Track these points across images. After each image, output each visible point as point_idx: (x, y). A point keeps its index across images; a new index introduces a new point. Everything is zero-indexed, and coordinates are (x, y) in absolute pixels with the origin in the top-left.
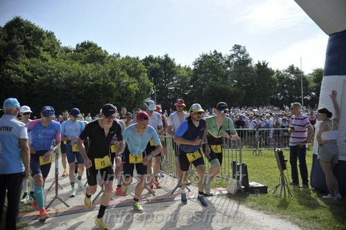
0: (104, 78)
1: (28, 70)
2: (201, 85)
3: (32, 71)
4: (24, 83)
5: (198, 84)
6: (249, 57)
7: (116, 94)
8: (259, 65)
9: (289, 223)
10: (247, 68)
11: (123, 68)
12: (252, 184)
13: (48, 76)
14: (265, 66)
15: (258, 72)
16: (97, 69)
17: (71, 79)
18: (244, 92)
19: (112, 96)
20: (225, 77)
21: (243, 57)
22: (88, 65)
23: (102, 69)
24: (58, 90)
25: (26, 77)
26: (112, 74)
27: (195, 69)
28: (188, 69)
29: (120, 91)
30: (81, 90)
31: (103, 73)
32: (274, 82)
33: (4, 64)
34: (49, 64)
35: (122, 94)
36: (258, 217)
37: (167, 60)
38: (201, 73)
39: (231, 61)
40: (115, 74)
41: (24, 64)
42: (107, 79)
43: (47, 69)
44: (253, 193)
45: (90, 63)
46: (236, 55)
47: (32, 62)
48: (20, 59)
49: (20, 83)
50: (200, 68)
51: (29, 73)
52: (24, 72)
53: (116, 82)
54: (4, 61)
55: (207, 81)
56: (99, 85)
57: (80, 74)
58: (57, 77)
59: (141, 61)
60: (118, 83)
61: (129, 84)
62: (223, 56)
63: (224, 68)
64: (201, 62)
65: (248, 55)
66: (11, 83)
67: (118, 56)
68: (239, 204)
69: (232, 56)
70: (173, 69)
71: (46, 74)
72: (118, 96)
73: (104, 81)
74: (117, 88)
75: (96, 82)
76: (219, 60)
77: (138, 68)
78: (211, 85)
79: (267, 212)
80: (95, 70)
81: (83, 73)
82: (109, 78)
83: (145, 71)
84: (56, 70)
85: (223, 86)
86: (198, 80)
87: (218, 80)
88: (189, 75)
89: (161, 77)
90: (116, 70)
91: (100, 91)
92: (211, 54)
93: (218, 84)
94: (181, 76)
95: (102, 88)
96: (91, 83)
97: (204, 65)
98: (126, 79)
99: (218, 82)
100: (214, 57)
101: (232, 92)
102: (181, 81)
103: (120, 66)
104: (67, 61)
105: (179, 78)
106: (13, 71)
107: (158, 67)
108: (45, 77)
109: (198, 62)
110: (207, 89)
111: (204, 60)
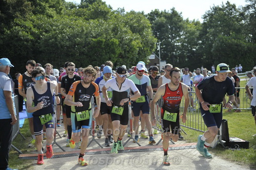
0: (106, 34)
1: (35, 26)
2: (211, 40)
3: (38, 28)
4: (32, 41)
5: (207, 39)
7: (119, 51)
11: (126, 23)
12: (232, 139)
13: (53, 32)
16: (101, 25)
17: (75, 36)
19: (114, 53)
20: (238, 31)
22: (92, 21)
23: (105, 25)
24: (62, 46)
25: (32, 34)
26: (115, 30)
27: (204, 23)
28: (197, 23)
29: (122, 48)
30: (84, 47)
31: (106, 29)
33: (13, 21)
34: (54, 21)
35: (125, 50)
37: (174, 13)
38: (211, 27)
39: (246, 14)
40: (118, 31)
41: (31, 20)
42: (110, 35)
44: (233, 147)
45: (94, 19)
46: (253, 6)
47: (38, 19)
48: (27, 16)
49: (27, 40)
50: (211, 21)
51: (36, 31)
52: (31, 29)
53: (118, 38)
54: (13, 18)
55: (217, 36)
56: (102, 42)
57: (83, 31)
58: (61, 33)
59: (146, 16)
60: (121, 40)
61: (131, 40)
62: (237, 8)
63: (238, 20)
64: (212, 15)
66: (20, 40)
67: (123, 10)
69: (248, 7)
70: (180, 24)
71: (51, 30)
72: (121, 53)
73: (106, 38)
74: (119, 44)
75: (99, 38)
76: (232, 12)
77: (142, 23)
78: (221, 41)
79: (240, 163)
80: (97, 26)
81: (86, 29)
82: (112, 34)
83: (149, 27)
84: (60, 27)
85: (236, 41)
86: (207, 35)
87: (230, 35)
88: (197, 30)
89: (167, 32)
90: (119, 26)
91: (102, 48)
92: (223, 6)
93: (230, 39)
94: (189, 32)
95: (104, 45)
96: (94, 39)
97: (215, 18)
98: (128, 36)
99: (230, 37)
100: (227, 9)
101: (246, 47)
102: (189, 36)
103: (123, 22)
104: (71, 17)
105: (186, 33)
106: (21, 28)
107: (164, 22)
108: (50, 34)
109: (208, 15)
110: (217, 44)
111: (215, 12)
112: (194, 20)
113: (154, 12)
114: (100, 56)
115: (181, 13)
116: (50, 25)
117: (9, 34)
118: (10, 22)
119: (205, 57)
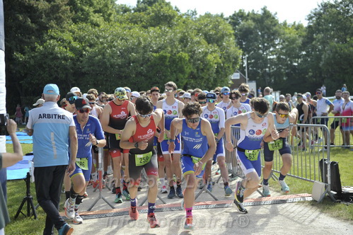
0: (171, 47)
1: (75, 39)
2: (319, 50)
3: (80, 42)
4: (72, 59)
5: (314, 48)
7: (189, 69)
11: (199, 30)
12: (346, 189)
13: (100, 47)
16: (165, 34)
17: (129, 50)
19: (182, 72)
22: (151, 29)
23: (170, 34)
24: (112, 66)
25: (72, 49)
26: (183, 40)
27: (309, 27)
28: (299, 27)
29: (194, 64)
30: (142, 65)
31: (171, 40)
33: (47, 33)
34: (101, 31)
35: (198, 68)
37: (266, 14)
38: (319, 31)
40: (187, 42)
41: (71, 31)
42: (177, 48)
44: (347, 200)
45: (154, 26)
47: (80, 29)
48: (65, 25)
49: (65, 59)
50: (318, 24)
51: (76, 45)
52: (70, 42)
53: (188, 52)
54: (47, 29)
55: (328, 43)
56: (165, 57)
57: (140, 43)
58: (111, 47)
59: (227, 19)
60: (192, 53)
61: (206, 54)
64: (320, 14)
66: (56, 58)
67: (194, 13)
68: (321, 212)
70: (274, 29)
71: (97, 44)
72: (192, 72)
73: (172, 51)
74: (189, 60)
75: (161, 53)
76: (348, 10)
77: (220, 30)
78: (334, 50)
80: (159, 36)
81: (144, 41)
82: (179, 46)
83: (231, 34)
84: (109, 39)
86: (314, 43)
87: (346, 41)
88: (300, 36)
89: (256, 40)
90: (188, 34)
91: (166, 66)
92: (336, 2)
93: (346, 47)
94: (287, 39)
95: (169, 62)
96: (154, 54)
97: (324, 19)
98: (202, 48)
99: (346, 45)
100: (341, 5)
102: (287, 45)
103: (195, 29)
104: (124, 25)
105: (284, 42)
106: (58, 41)
107: (252, 27)
108: (96, 49)
109: (315, 14)
110: (327, 56)
111: (325, 11)
112: (295, 23)
113: (238, 14)
114: (163, 77)
115: (276, 14)
116: (96, 37)
117: (41, 51)
118: (42, 34)
119: (310, 74)
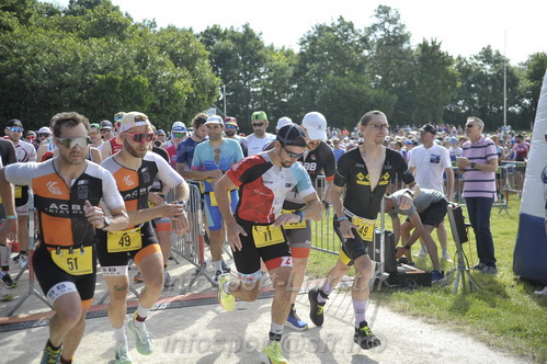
0: (125, 67)
2: (314, 84)
5: (307, 82)
6: (405, 31)
7: (150, 99)
8: (424, 47)
9: (470, 340)
10: (401, 52)
11: (162, 48)
12: (402, 268)
13: (14, 60)
14: (435, 47)
15: (423, 59)
16: (112, 48)
17: (61, 68)
18: (395, 97)
20: (359, 69)
21: (394, 31)
22: (94, 41)
23: (122, 50)
24: (34, 88)
26: (141, 59)
27: (302, 53)
28: (289, 54)
29: (156, 93)
30: (80, 91)
32: (452, 78)
34: (16, 38)
35: (161, 99)
36: (412, 330)
37: (249, 34)
38: (313, 60)
39: (371, 38)
40: (146, 61)
42: (132, 69)
43: (11, 47)
44: (405, 285)
45: (98, 37)
46: (381, 26)
50: (312, 50)
53: (149, 76)
55: (324, 76)
56: (116, 81)
57: (77, 59)
58: (32, 63)
59: (198, 36)
60: (154, 77)
61: (173, 80)
62: (356, 28)
63: (358, 50)
64: (315, 38)
65: (403, 26)
67: (153, 24)
68: (378, 305)
69: (374, 28)
70: (259, 53)
71: (10, 56)
72: (153, 104)
73: (125, 73)
74: (150, 87)
75: (109, 75)
76: (347, 36)
77: (191, 49)
78: (332, 84)
79: (429, 320)
80: (106, 51)
81: (84, 56)
82: (136, 67)
83: (205, 55)
84: (29, 49)
85: (355, 86)
86: (307, 74)
87: (345, 75)
88: (290, 65)
89: (236, 67)
90: (148, 51)
91: (117, 93)
92: (333, 24)
93: (345, 82)
94: (275, 67)
95: (121, 88)
96: (99, 76)
97: (320, 44)
98: (167, 71)
99: (346, 78)
100: (339, 29)
101: (372, 97)
102: (275, 76)
103: (156, 45)
104: (52, 32)
105: (270, 71)
107: (231, 49)
108: (7, 63)
109: (308, 38)
110: (324, 91)
111: (320, 35)
112: (283, 47)
113: (212, 30)
114: (112, 109)
116: (7, 45)
